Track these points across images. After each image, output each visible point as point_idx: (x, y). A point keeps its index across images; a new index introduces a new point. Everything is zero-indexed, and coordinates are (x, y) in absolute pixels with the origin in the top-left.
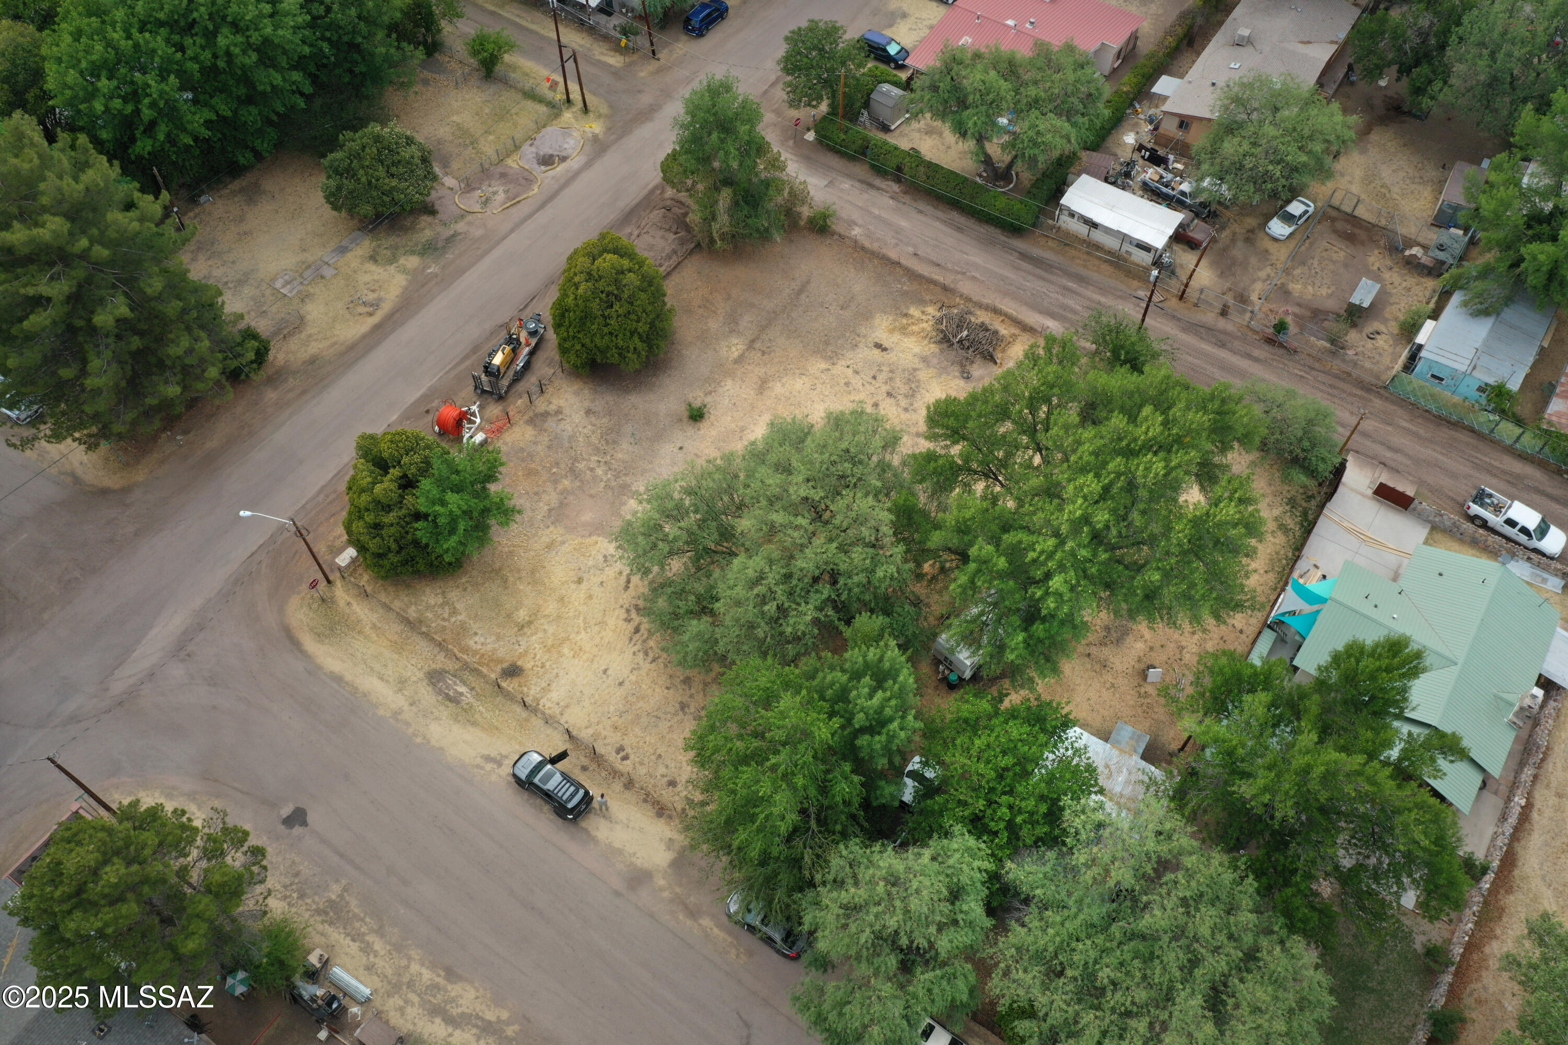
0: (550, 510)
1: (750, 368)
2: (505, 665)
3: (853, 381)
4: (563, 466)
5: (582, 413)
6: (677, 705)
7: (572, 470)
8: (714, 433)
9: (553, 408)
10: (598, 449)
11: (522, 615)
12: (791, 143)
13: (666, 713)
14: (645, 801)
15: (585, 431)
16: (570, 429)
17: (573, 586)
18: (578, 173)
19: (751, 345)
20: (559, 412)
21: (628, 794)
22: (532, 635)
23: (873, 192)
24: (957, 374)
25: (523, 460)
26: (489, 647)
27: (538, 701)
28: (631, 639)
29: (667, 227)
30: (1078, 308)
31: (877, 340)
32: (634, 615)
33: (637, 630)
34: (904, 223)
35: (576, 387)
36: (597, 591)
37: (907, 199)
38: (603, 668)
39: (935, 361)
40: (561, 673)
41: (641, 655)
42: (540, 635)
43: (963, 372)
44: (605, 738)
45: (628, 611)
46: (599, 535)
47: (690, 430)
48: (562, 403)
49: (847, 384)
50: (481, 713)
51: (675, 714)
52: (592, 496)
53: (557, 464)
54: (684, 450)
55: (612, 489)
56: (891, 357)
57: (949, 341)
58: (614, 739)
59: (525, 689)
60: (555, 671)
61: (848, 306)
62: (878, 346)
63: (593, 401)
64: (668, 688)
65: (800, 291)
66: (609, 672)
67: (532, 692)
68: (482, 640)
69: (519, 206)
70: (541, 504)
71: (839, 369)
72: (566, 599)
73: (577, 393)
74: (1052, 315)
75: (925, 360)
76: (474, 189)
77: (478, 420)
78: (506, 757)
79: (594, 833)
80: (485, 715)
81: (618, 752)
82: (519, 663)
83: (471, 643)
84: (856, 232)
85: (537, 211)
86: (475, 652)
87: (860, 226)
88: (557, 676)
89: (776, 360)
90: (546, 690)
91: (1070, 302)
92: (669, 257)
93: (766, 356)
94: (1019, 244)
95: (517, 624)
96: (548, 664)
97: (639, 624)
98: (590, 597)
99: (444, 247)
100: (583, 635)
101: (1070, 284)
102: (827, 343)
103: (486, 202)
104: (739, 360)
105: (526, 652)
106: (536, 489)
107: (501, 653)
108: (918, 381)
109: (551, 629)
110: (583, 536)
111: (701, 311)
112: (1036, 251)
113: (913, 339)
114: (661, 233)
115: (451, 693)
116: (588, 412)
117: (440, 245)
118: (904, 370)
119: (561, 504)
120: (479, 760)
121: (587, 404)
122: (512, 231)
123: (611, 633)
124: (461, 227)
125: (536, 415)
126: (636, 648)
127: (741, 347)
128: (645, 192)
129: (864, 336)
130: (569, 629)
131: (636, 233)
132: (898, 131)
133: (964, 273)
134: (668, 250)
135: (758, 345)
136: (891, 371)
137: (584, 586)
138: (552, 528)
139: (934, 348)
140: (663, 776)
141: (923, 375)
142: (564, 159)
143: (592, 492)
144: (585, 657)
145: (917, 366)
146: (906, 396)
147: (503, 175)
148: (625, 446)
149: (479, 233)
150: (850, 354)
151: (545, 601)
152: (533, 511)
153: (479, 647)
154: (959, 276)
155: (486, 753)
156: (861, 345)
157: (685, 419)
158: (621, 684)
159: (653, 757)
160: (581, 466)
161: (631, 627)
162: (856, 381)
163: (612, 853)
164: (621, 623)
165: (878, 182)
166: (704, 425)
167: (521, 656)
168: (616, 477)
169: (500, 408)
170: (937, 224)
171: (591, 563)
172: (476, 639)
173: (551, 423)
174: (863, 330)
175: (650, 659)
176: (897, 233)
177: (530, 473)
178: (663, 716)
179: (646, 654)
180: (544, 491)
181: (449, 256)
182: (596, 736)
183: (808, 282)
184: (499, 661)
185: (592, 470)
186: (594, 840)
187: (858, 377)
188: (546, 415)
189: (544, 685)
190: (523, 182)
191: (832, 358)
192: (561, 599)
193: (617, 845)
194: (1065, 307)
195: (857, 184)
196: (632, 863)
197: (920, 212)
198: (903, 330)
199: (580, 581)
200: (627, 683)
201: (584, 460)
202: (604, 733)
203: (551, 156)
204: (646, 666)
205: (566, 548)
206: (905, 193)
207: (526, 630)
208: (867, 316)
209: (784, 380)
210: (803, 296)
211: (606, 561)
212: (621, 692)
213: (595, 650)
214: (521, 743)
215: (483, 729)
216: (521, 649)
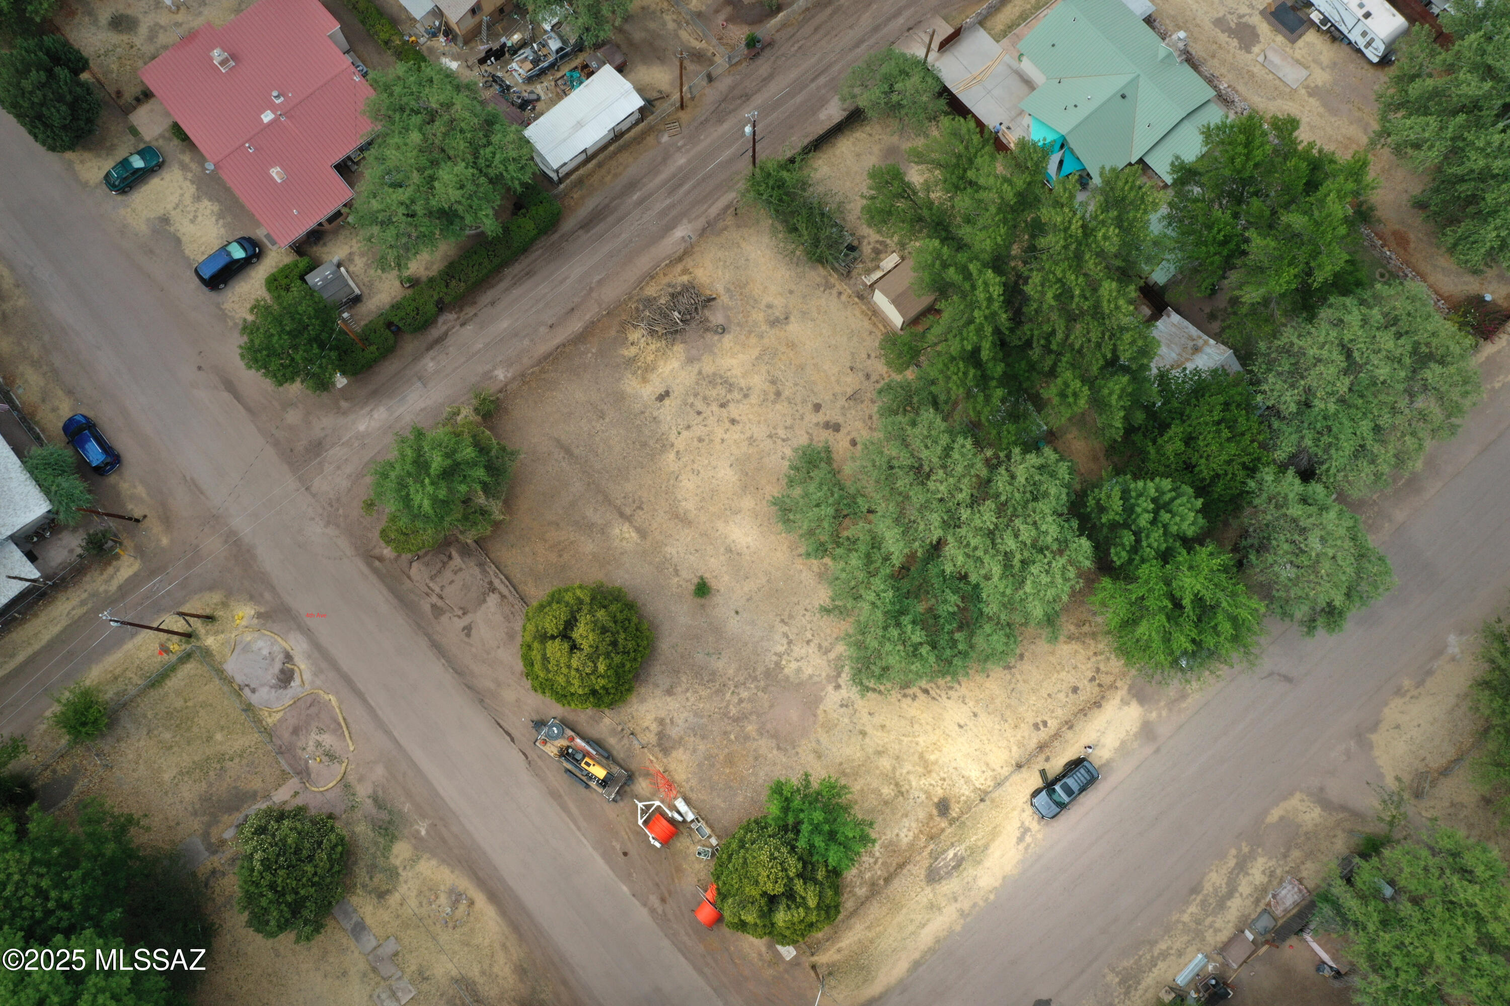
0: (779, 748)
1: (655, 525)
2: (935, 812)
3: (698, 434)
4: (729, 728)
5: (669, 699)
6: (1006, 672)
7: (736, 720)
8: (726, 578)
9: (654, 727)
10: (718, 692)
11: (887, 791)
12: (344, 404)
13: (1010, 682)
14: (1085, 715)
15: (692, 699)
16: (686, 714)
17: (867, 740)
18: (316, 645)
19: (628, 519)
20: (661, 722)
21: (1076, 728)
22: (910, 785)
23: (450, 341)
24: (716, 338)
25: (713, 765)
26: (914, 825)
27: (976, 789)
28: (934, 698)
29: (440, 565)
30: (668, 201)
31: (653, 398)
32: (910, 691)
33: (926, 691)
34: (505, 324)
35: (634, 700)
36: (878, 720)
37: (470, 311)
38: (957, 728)
39: (694, 352)
40: (954, 764)
41: (951, 693)
42: (911, 777)
43: (716, 332)
44: (1023, 737)
45: (905, 696)
46: (817, 707)
47: (718, 599)
48: (650, 717)
49: (700, 440)
50: (978, 839)
51: (1013, 675)
52: (771, 706)
53: (725, 733)
54: (739, 610)
55: (768, 686)
56: (677, 391)
57: (676, 331)
58: (1025, 730)
59: (963, 798)
60: (951, 770)
61: (602, 411)
62: (661, 398)
63: (657, 686)
64: (988, 676)
65: (568, 451)
66: (962, 723)
67: (967, 793)
68: (905, 830)
69: (349, 720)
70: (770, 756)
71: (680, 443)
72: (880, 749)
73: (643, 701)
74: (669, 228)
75: (690, 360)
76: (307, 768)
77: (657, 803)
78: (1023, 823)
79: (1104, 761)
80: (980, 836)
81: (1038, 729)
82: (936, 800)
83: (905, 841)
84: (501, 374)
85: (364, 701)
86: (916, 837)
87: (494, 368)
88: (956, 769)
89: (652, 499)
90: (968, 781)
91: (659, 207)
92: (484, 572)
93: (645, 506)
94: (569, 224)
95: (896, 796)
96: (942, 775)
97: (920, 688)
98: (883, 727)
99: (390, 812)
100: (921, 740)
101: (635, 197)
102: (644, 445)
103: (331, 756)
104: (643, 533)
105: (926, 792)
106: (751, 759)
107: (921, 815)
108: (714, 374)
109: (908, 767)
110: (815, 723)
111: (566, 556)
112: (583, 212)
113: (661, 363)
114: (448, 574)
115: (953, 864)
116: (670, 692)
117: (384, 816)
118: (697, 383)
119: (772, 736)
120: (1021, 847)
121: (658, 692)
122: (388, 733)
123: (925, 715)
124: (363, 791)
125: (660, 745)
126: (944, 696)
127: (626, 527)
128: (373, 578)
129: (645, 407)
130: (912, 751)
131: (434, 599)
132: (363, 288)
133: (591, 290)
134: (477, 571)
135: (628, 511)
136: (696, 395)
137: (869, 729)
138: (799, 750)
139: (679, 348)
140: (1067, 696)
141: (708, 368)
142: (288, 657)
143: (766, 705)
144: (943, 741)
145: (696, 371)
146: (730, 391)
147: (296, 731)
148: (720, 665)
149: (379, 771)
150: (664, 428)
151: (877, 768)
152: (775, 764)
153: (911, 834)
154: (594, 295)
155: (1015, 840)
156: (655, 414)
157: (703, 601)
158: (975, 715)
159: (1049, 700)
160: (733, 711)
161: (922, 697)
162: (698, 431)
163: (1123, 749)
164: (915, 704)
165: (435, 332)
166: (713, 583)
167: (929, 797)
168: (755, 679)
169: (641, 779)
170: (516, 292)
171: (846, 720)
172: (902, 835)
173: (674, 732)
174: (637, 407)
175: (956, 686)
176: (516, 335)
177: (730, 760)
178: (1013, 686)
179: (951, 688)
180: (755, 750)
181: (407, 807)
182: (1020, 744)
183: (558, 441)
184: (931, 817)
185: (741, 701)
186: (1108, 763)
187: (695, 428)
188: (661, 735)
189: (962, 781)
190: (313, 710)
191: (665, 445)
192: (879, 753)
193: (1117, 744)
194: (663, 213)
195: (432, 353)
196: (1135, 735)
197: (493, 303)
198: (649, 369)
199: (863, 734)
200: (975, 710)
201: (727, 706)
202: (1019, 737)
203: (282, 671)
204: (963, 690)
205: (824, 738)
206: (461, 310)
207: (903, 789)
208: (620, 398)
209: (679, 497)
210: (576, 452)
211: (847, 706)
212: (983, 717)
213: (937, 731)
214: (1014, 809)
215: (993, 840)
216: (923, 797)
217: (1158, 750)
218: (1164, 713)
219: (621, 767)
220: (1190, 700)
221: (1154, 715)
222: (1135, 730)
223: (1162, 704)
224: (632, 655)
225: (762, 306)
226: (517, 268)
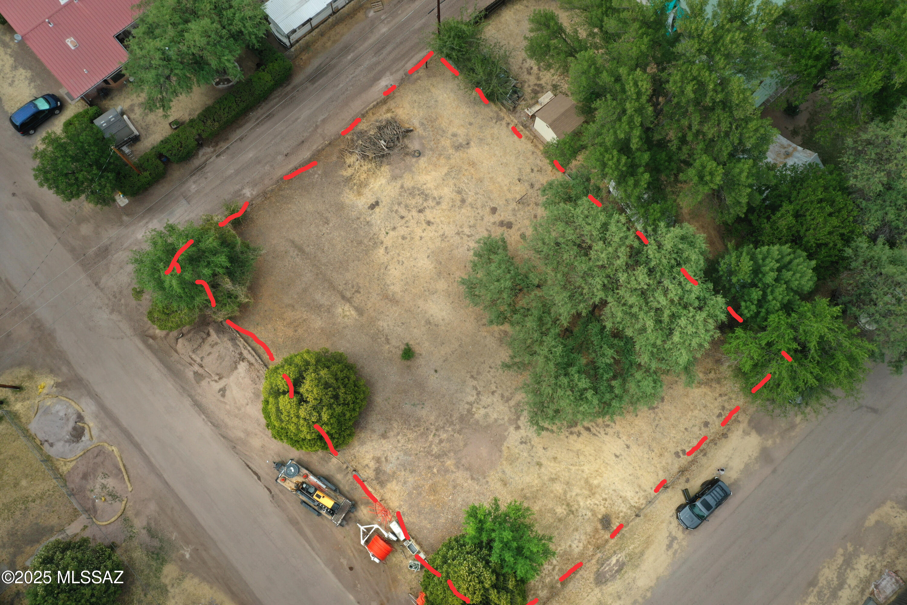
0: (473, 478)
1: (370, 305)
2: (599, 526)
3: (402, 233)
4: (432, 464)
5: (384, 442)
6: (651, 411)
7: (438, 457)
8: (427, 344)
9: (372, 464)
10: (422, 434)
11: (560, 510)
12: (125, 218)
13: (654, 420)
14: (716, 444)
15: (402, 441)
16: (397, 453)
17: (543, 470)
18: (102, 407)
19: (348, 300)
20: (378, 460)
21: (709, 455)
22: (579, 505)
23: (207, 169)
24: (414, 160)
25: (420, 494)
26: (583, 537)
27: (632, 506)
28: (594, 435)
29: (200, 341)
30: (374, 59)
31: (367, 207)
32: (575, 430)
33: (588, 429)
34: (251, 155)
35: (356, 443)
36: (550, 453)
37: (224, 146)
38: (614, 457)
39: (397, 171)
40: (613, 487)
41: (607, 430)
42: (579, 499)
43: (414, 156)
44: (667, 463)
45: (571, 433)
46: (502, 445)
47: (421, 361)
48: (369, 456)
49: (404, 238)
50: (635, 548)
51: (657, 414)
52: (465, 445)
53: (429, 467)
54: (438, 369)
55: (462, 428)
56: (385, 201)
57: (383, 156)
58: (669, 458)
59: (622, 514)
60: (610, 491)
61: (326, 218)
62: (373, 207)
63: (374, 431)
64: (637, 416)
65: (300, 249)
66: (618, 454)
67: (624, 510)
68: (576, 542)
69: (128, 466)
70: (466, 485)
71: (388, 241)
72: (553, 476)
73: (363, 443)
74: (377, 79)
75: (394, 178)
76: (94, 506)
77: (376, 526)
78: (670, 533)
79: (732, 480)
80: (636, 545)
81: (679, 457)
82: (600, 517)
83: (577, 550)
84: (248, 193)
85: (140, 450)
86: (585, 547)
87: (243, 188)
88: (614, 490)
89: (367, 284)
90: (625, 500)
91: (367, 63)
92: (236, 345)
93: (361, 290)
94: (298, 79)
95: (568, 515)
96: (604, 496)
97: (584, 427)
98: (555, 458)
99: (161, 540)
100: (585, 468)
101: (349, 57)
102: (360, 243)
103: (114, 496)
104: (360, 311)
105: (592, 510)
106: (450, 487)
107: (589, 529)
108: (414, 188)
109: (576, 490)
110: (500, 457)
111: (300, 331)
112: (310, 69)
113: (372, 180)
114: (206, 348)
115: (616, 568)
116: (384, 436)
117: (156, 543)
118: (400, 195)
119: (467, 469)
120: (670, 552)
121: (375, 436)
122: (159, 476)
123: (588, 448)
124: (139, 523)
125: (377, 478)
126: (603, 432)
127: (347, 307)
128: (147, 352)
129: (361, 214)
130: (579, 477)
131: (196, 368)
132: (142, 131)
133: (317, 127)
134: (229, 345)
135: (348, 294)
136: (399, 204)
137: (544, 461)
138: (489, 479)
139: (385, 169)
140: (700, 429)
141: (408, 183)
142: (80, 418)
143: (461, 444)
144: (604, 469)
145: (399, 185)
146: (426, 200)
147: (85, 477)
148: (423, 413)
149: (152, 507)
150: (375, 229)
151: (552, 492)
152: (469, 492)
153: (581, 545)
154: (319, 131)
155: (665, 547)
156: (368, 219)
157: (409, 363)
158: (628, 447)
159: (686, 433)
160: (435, 450)
161: (585, 433)
162: (402, 231)
163: (747, 470)
164: (580, 439)
165: (196, 162)
166: (417, 349)
167: (594, 514)
168: (452, 423)
169: (362, 507)
170: (258, 130)
171: (525, 454)
172: (574, 546)
173: (388, 468)
174: (354, 214)
175: (613, 425)
176: (259, 162)
177: (433, 490)
178: (656, 422)
179: (608, 426)
180: (453, 481)
181: (174, 536)
182: (665, 469)
183: (293, 242)
184: (596, 530)
185: (441, 441)
186: (736, 482)
187: (399, 229)
188: (378, 471)
189: (620, 500)
190: (99, 459)
191: (376, 243)
192: (553, 480)
193: (742, 466)
194: (370, 68)
195: (194, 178)
196: (756, 459)
197: (241, 139)
198: (363, 185)
199: (539, 464)
200: (628, 443)
201: (430, 446)
202: (664, 463)
203: (74, 429)
204: (617, 428)
205: (508, 470)
206: (217, 145)
207: (573, 509)
208: (340, 207)
209: (388, 282)
210: (307, 250)
211: (525, 443)
212: (634, 448)
213: (598, 461)
214: (662, 522)
215: (647, 547)
216: (589, 514)
217: (774, 471)
218: (778, 441)
219: (347, 498)
220: (797, 430)
221: (770, 442)
222: (755, 454)
223: (776, 433)
224: (352, 406)
225: (449, 135)
226: (260, 112)
